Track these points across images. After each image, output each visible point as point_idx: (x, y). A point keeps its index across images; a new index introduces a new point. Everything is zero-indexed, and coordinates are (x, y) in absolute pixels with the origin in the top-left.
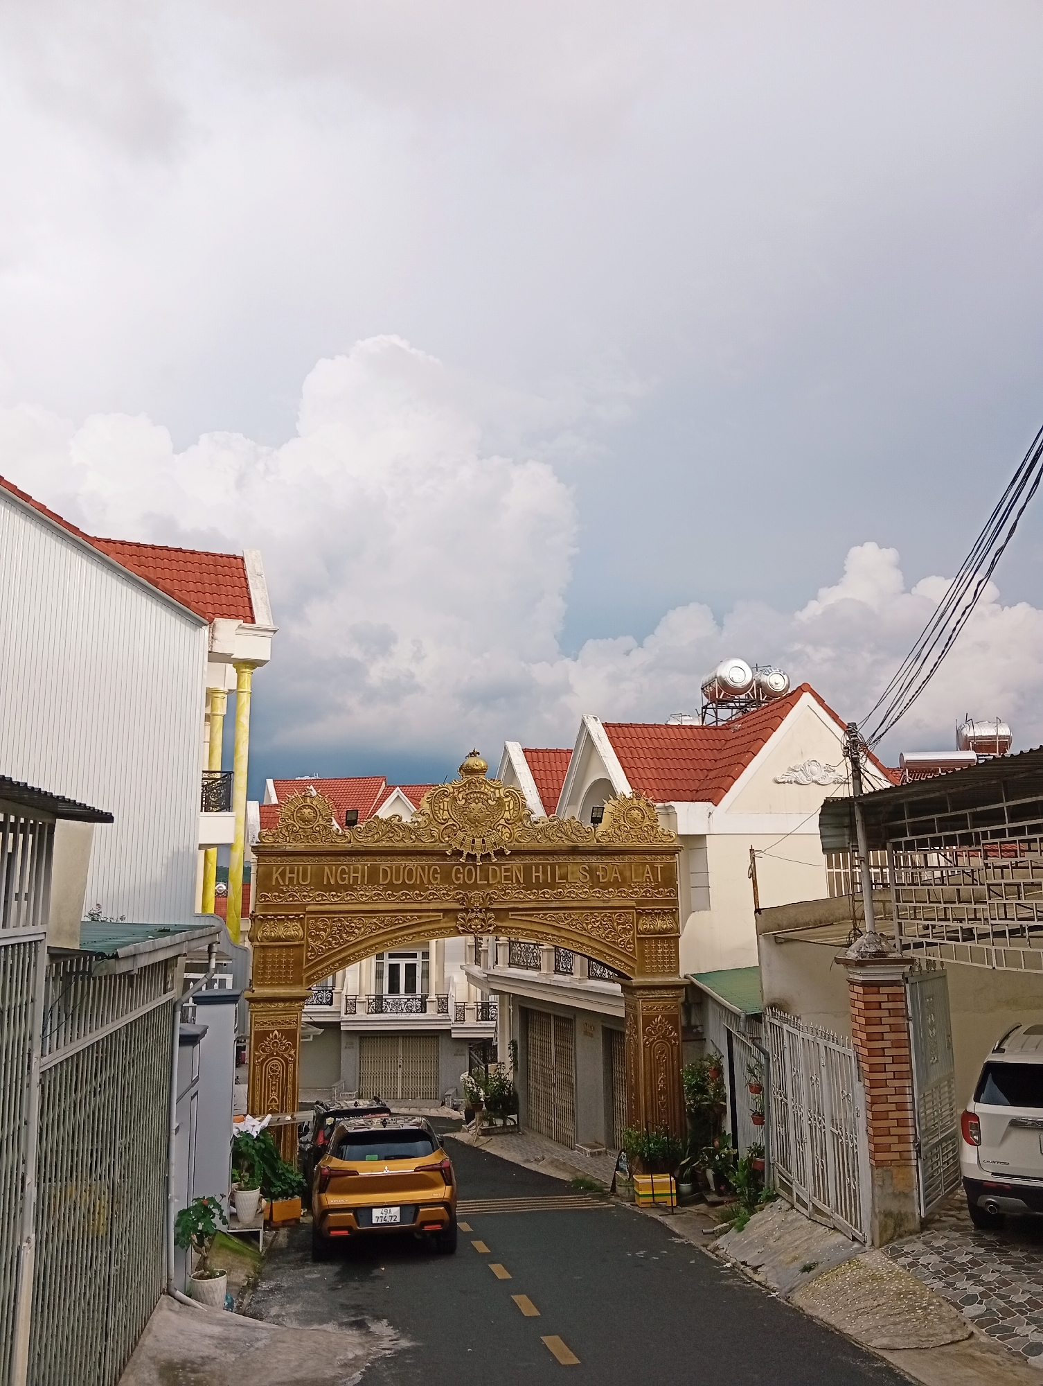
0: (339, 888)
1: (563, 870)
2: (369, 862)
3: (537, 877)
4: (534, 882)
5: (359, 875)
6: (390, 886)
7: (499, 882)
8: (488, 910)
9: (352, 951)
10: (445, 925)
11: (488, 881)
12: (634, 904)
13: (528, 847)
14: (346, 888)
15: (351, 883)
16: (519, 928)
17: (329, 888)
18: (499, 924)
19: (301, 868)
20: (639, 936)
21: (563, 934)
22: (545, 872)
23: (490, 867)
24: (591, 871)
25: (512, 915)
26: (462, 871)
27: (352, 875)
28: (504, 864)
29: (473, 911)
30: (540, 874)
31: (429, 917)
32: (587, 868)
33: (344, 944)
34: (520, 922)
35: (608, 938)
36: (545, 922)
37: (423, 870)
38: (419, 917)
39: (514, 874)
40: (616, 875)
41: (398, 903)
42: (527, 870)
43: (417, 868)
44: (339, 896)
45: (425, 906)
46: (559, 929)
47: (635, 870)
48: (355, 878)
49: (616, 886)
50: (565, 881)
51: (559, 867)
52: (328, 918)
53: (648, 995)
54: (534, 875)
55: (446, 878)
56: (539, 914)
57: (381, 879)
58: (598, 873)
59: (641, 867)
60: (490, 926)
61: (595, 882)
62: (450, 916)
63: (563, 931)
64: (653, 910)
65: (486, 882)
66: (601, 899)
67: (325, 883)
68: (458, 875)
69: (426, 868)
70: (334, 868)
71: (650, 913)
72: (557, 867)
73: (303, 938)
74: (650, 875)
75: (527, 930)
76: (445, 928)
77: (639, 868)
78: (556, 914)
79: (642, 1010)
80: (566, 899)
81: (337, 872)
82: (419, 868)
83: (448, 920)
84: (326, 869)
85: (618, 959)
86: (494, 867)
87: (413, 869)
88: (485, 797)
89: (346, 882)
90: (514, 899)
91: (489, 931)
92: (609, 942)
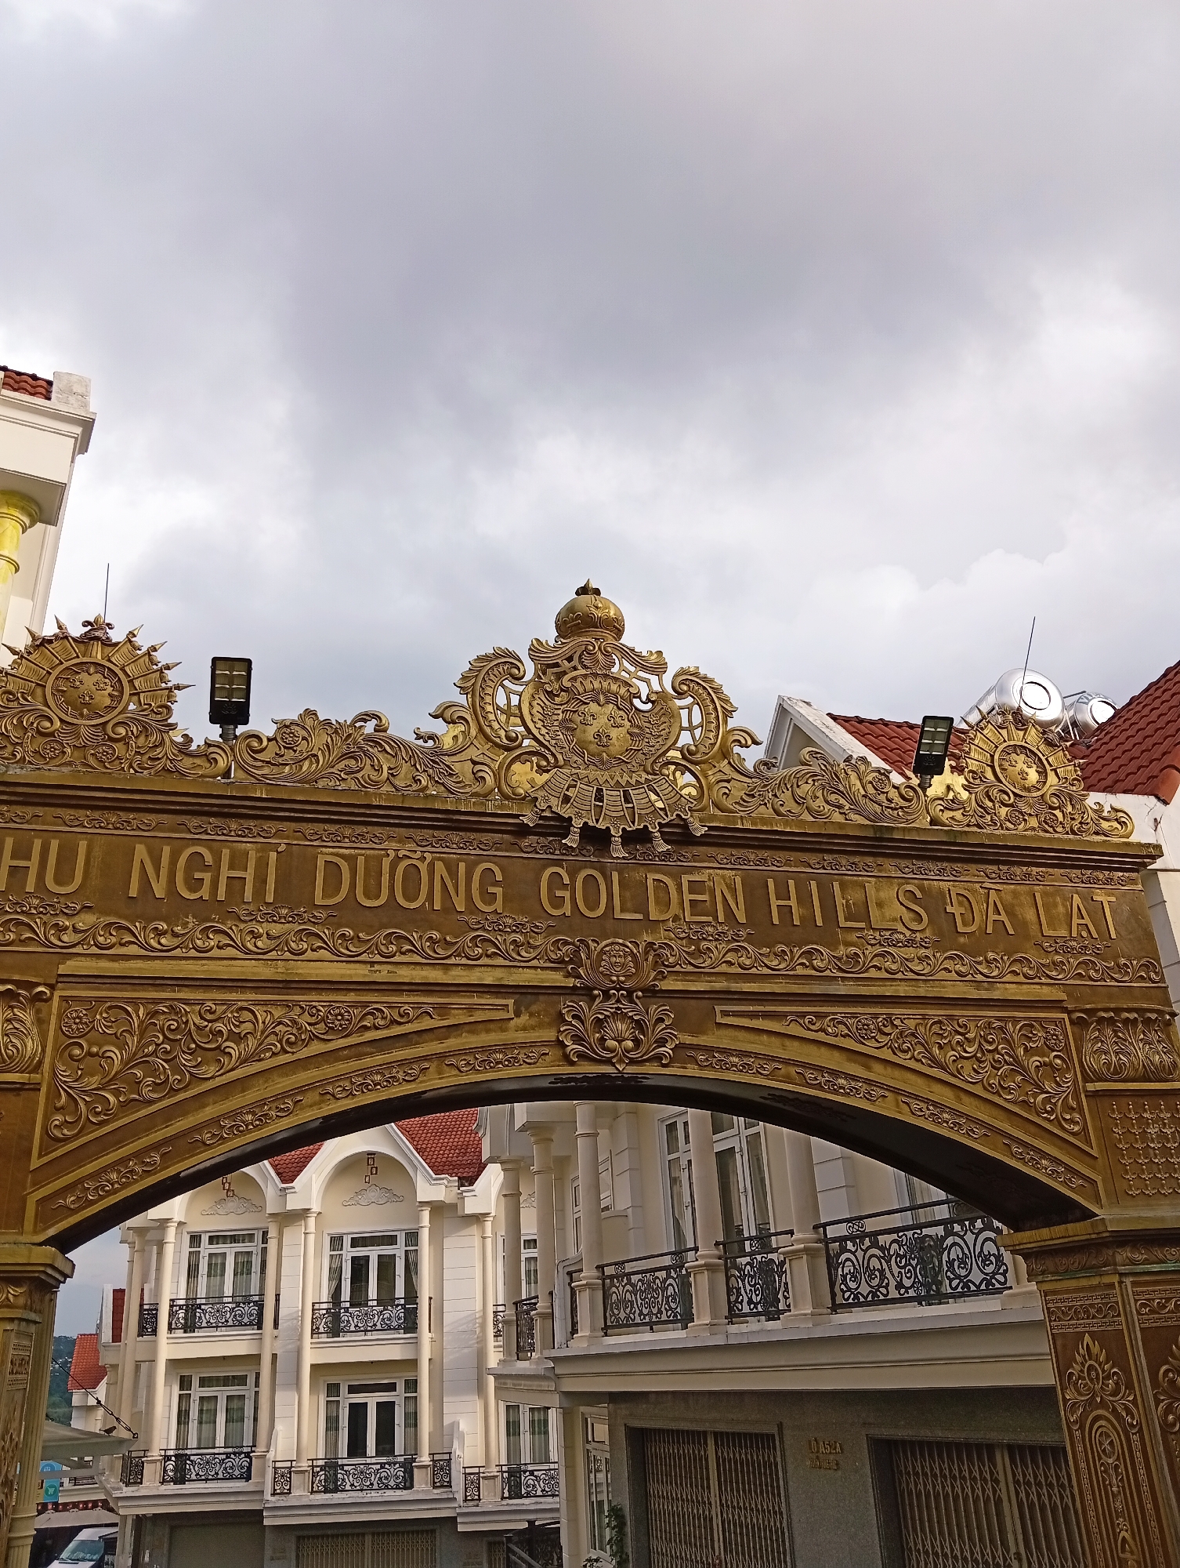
0: (175, 908)
1: (855, 896)
2: (281, 838)
3: (786, 911)
4: (776, 921)
5: (249, 875)
6: (350, 912)
7: (676, 918)
8: (651, 992)
9: (210, 1112)
10: (521, 1037)
11: (646, 912)
12: (1060, 995)
13: (751, 823)
14: (203, 910)
15: (221, 896)
16: (747, 1054)
17: (145, 908)
18: (688, 1039)
19: (54, 844)
20: (1090, 1087)
21: (878, 1073)
22: (804, 899)
23: (651, 877)
24: (932, 903)
25: (725, 1014)
26: (567, 881)
27: (225, 873)
28: (691, 870)
29: (607, 996)
30: (793, 902)
31: (470, 1009)
32: (919, 894)
33: (185, 1088)
34: (752, 1037)
35: (1008, 1090)
36: (821, 1036)
37: (453, 872)
38: (443, 1010)
39: (719, 899)
40: (998, 917)
41: (372, 963)
42: (753, 889)
43: (431, 866)
44: (177, 935)
45: (458, 976)
46: (865, 1059)
47: (1046, 907)
48: (238, 884)
49: (1001, 946)
50: (862, 925)
51: (843, 886)
52: (133, 1001)
53: (1146, 1262)
54: (775, 903)
55: (522, 898)
56: (803, 1015)
57: (319, 892)
58: (949, 909)
59: (1060, 899)
60: (662, 1042)
61: (946, 935)
62: (534, 1008)
63: (878, 1067)
64: (1117, 1011)
65: (640, 916)
66: (969, 977)
67: (133, 893)
68: (559, 893)
69: (462, 866)
70: (167, 850)
71: (1111, 1021)
72: (836, 885)
73: (40, 1062)
74: (1087, 920)
75: (774, 1059)
76: (523, 1045)
77: (1055, 905)
78: (854, 1016)
79: (1139, 1313)
80: (873, 973)
81: (173, 862)
82: (439, 866)
83: (533, 1022)
84: (141, 851)
85: (1045, 1155)
86: (658, 876)
87: (423, 868)
88: (623, 691)
89: (205, 893)
90: (724, 968)
91: (658, 1058)
92: (1014, 1103)
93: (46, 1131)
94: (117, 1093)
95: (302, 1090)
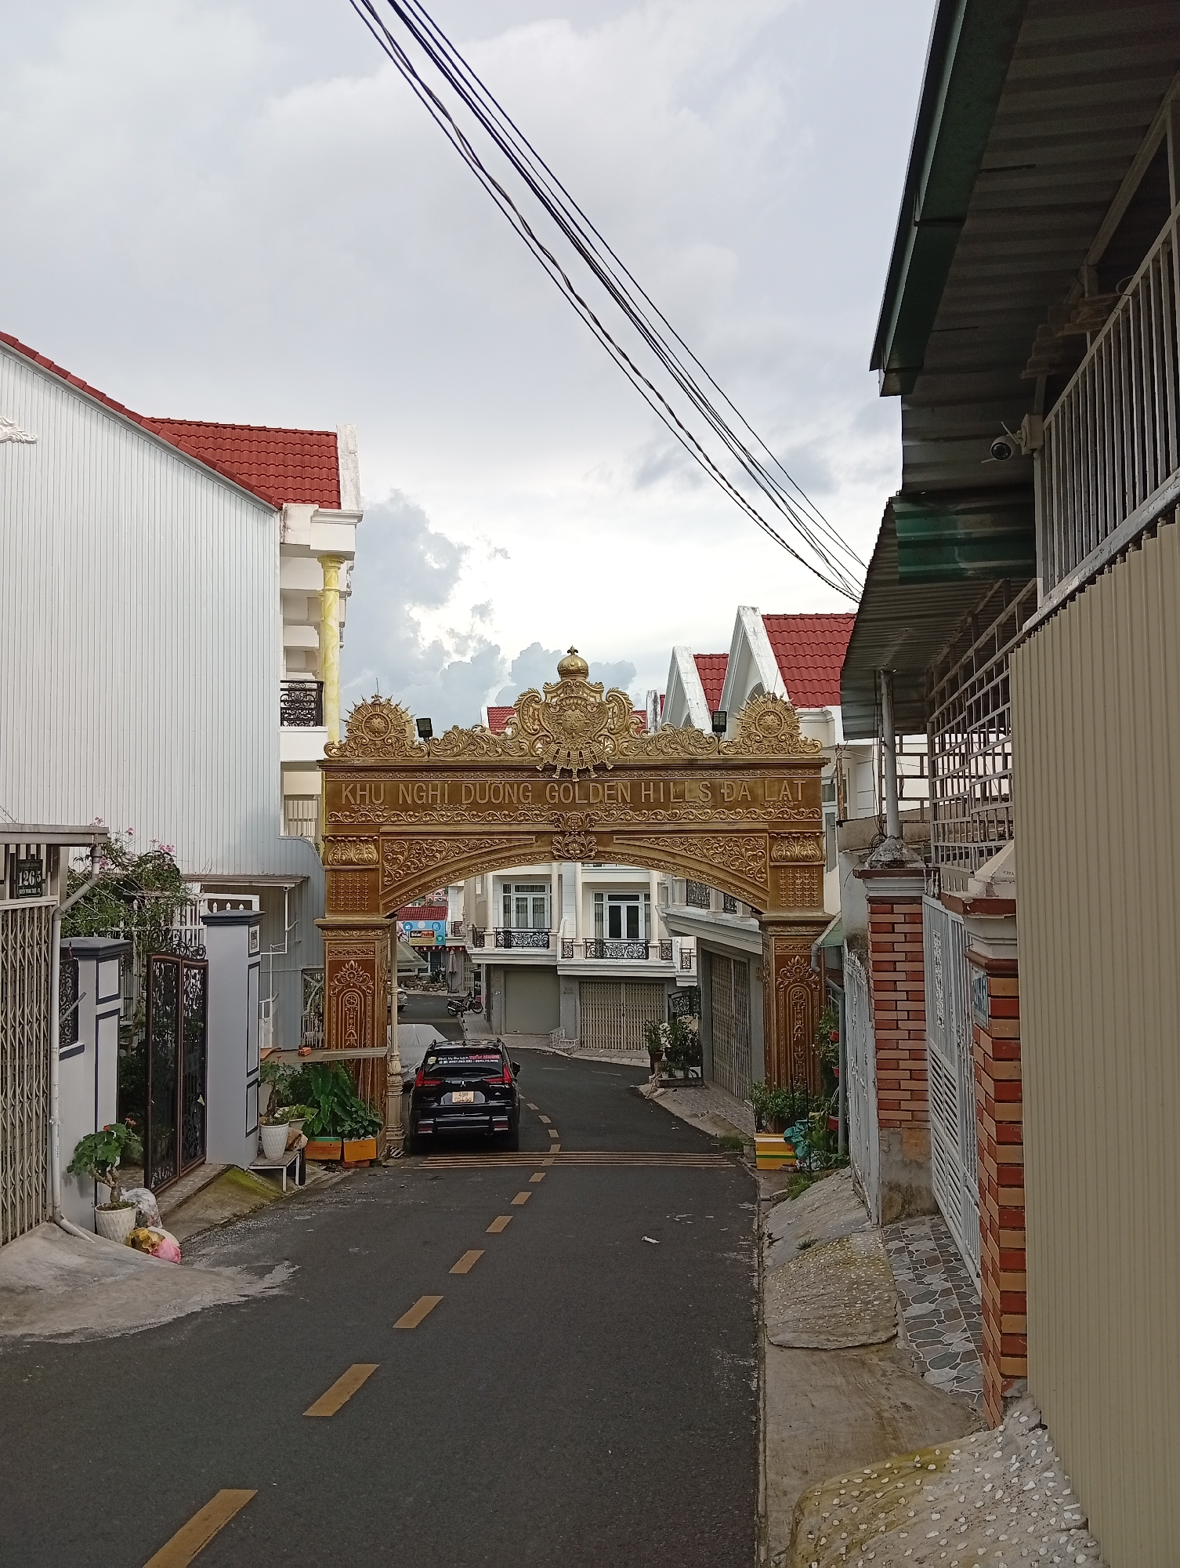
0: (415, 807)
1: (680, 788)
2: (450, 778)
3: (648, 796)
4: (643, 801)
5: (438, 793)
6: (474, 805)
7: (601, 802)
8: (588, 833)
9: (433, 876)
10: (538, 850)
11: (588, 799)
12: (767, 827)
13: (635, 761)
14: (424, 808)
15: (430, 802)
16: (625, 854)
17: (405, 808)
18: (601, 849)
19: (373, 785)
20: (772, 864)
21: (679, 860)
22: (656, 790)
23: (591, 784)
24: (713, 788)
25: (617, 839)
26: (557, 789)
27: (431, 792)
28: (608, 781)
29: (570, 834)
30: (651, 792)
31: (519, 840)
32: (709, 785)
33: (424, 869)
34: (627, 847)
35: (734, 865)
36: (656, 847)
37: (512, 788)
38: (509, 840)
39: (620, 792)
40: (745, 793)
41: (484, 824)
42: (635, 788)
43: (504, 785)
44: (416, 817)
45: (514, 828)
46: (673, 855)
47: (769, 787)
48: (434, 797)
49: (744, 806)
50: (681, 800)
51: (674, 784)
52: (405, 840)
53: (782, 931)
54: (643, 793)
55: (539, 797)
56: (650, 838)
57: (463, 798)
58: (722, 791)
59: (776, 783)
60: (591, 850)
61: (718, 801)
62: (543, 839)
63: (679, 858)
64: (790, 833)
65: (586, 801)
66: (726, 821)
67: (401, 802)
68: (553, 794)
69: (516, 785)
70: (410, 785)
71: (787, 838)
72: (672, 783)
73: (378, 861)
74: (788, 792)
75: (635, 856)
76: (538, 853)
77: (774, 785)
78: (671, 838)
79: (775, 949)
80: (683, 821)
81: (413, 790)
82: (507, 786)
83: (542, 844)
84: (402, 786)
85: (745, 890)
86: (594, 784)
87: (501, 786)
88: (583, 703)
89: (424, 801)
90: (619, 821)
91: (590, 856)
92: (736, 870)
93: (383, 882)
94: (403, 871)
95: (461, 869)
